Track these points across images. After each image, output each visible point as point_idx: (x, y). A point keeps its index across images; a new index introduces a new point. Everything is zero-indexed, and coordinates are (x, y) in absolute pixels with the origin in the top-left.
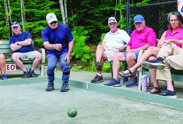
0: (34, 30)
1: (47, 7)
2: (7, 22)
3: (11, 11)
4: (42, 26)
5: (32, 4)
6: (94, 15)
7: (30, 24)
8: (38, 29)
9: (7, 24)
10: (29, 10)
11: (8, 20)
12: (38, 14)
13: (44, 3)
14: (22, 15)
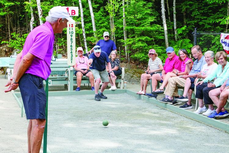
0: (133, 47)
1: (147, 24)
2: (112, 37)
3: (115, 28)
4: (140, 42)
5: (133, 21)
6: (205, 26)
7: (130, 41)
8: (136, 45)
9: (112, 39)
10: (129, 28)
11: (113, 35)
12: (138, 32)
13: (145, 20)
14: (124, 32)
